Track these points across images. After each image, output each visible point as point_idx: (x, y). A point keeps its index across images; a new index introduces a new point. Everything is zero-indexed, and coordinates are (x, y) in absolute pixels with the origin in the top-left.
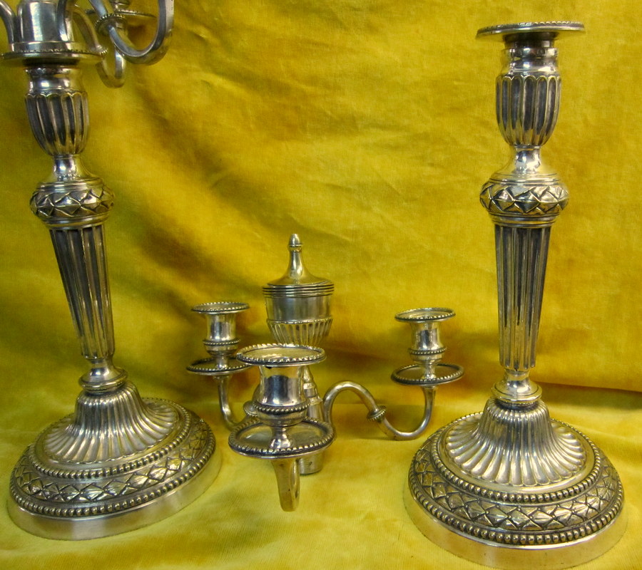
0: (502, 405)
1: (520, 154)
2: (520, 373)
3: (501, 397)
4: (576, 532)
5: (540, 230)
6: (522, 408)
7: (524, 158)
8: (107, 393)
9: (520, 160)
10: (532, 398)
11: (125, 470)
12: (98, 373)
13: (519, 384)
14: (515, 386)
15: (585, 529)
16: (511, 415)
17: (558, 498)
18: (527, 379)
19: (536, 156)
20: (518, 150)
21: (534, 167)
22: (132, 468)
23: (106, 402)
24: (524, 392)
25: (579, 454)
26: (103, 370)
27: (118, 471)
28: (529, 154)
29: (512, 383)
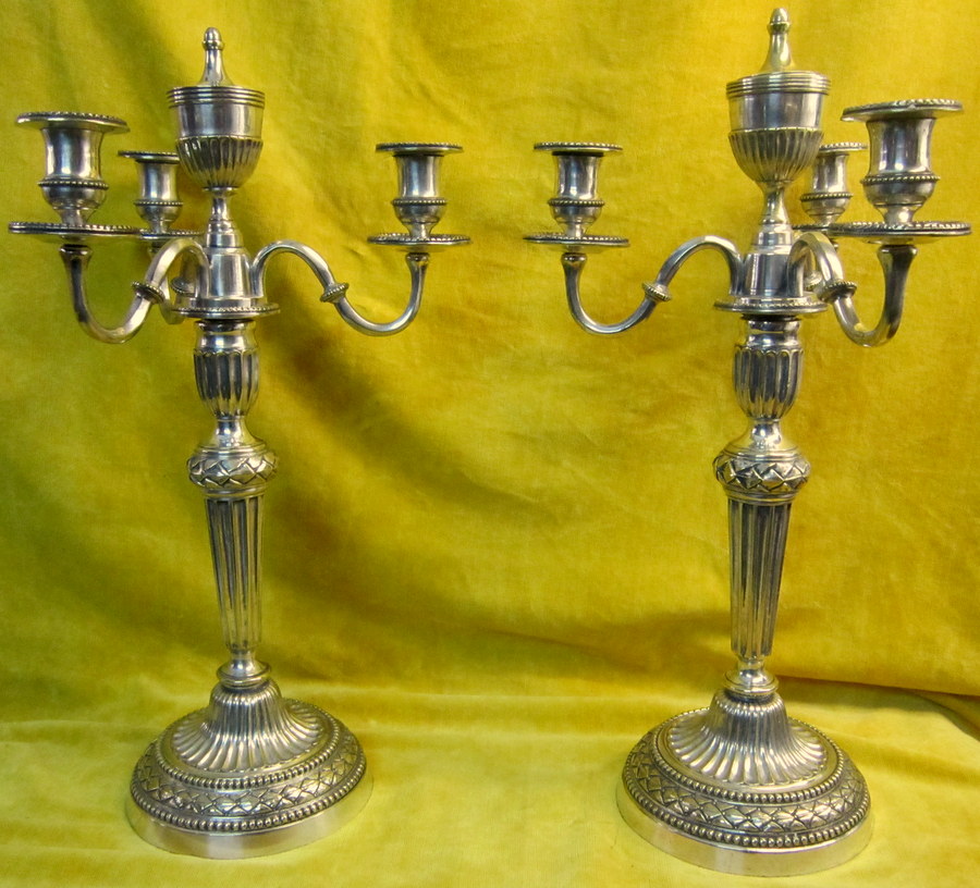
0: (734, 697)
1: (758, 428)
2: (753, 662)
3: (733, 688)
4: (804, 837)
5: (782, 506)
6: (756, 700)
7: (763, 432)
8: (248, 690)
9: (757, 433)
10: (767, 690)
11: (279, 780)
12: (240, 667)
13: (753, 673)
14: (749, 676)
15: (815, 835)
16: (745, 707)
17: (783, 801)
18: (762, 669)
19: (776, 430)
20: (756, 423)
21: (773, 442)
22: (286, 778)
23: (250, 701)
24: (759, 683)
25: (819, 754)
26: (245, 663)
27: (272, 782)
28: (769, 429)
29: (745, 672)
